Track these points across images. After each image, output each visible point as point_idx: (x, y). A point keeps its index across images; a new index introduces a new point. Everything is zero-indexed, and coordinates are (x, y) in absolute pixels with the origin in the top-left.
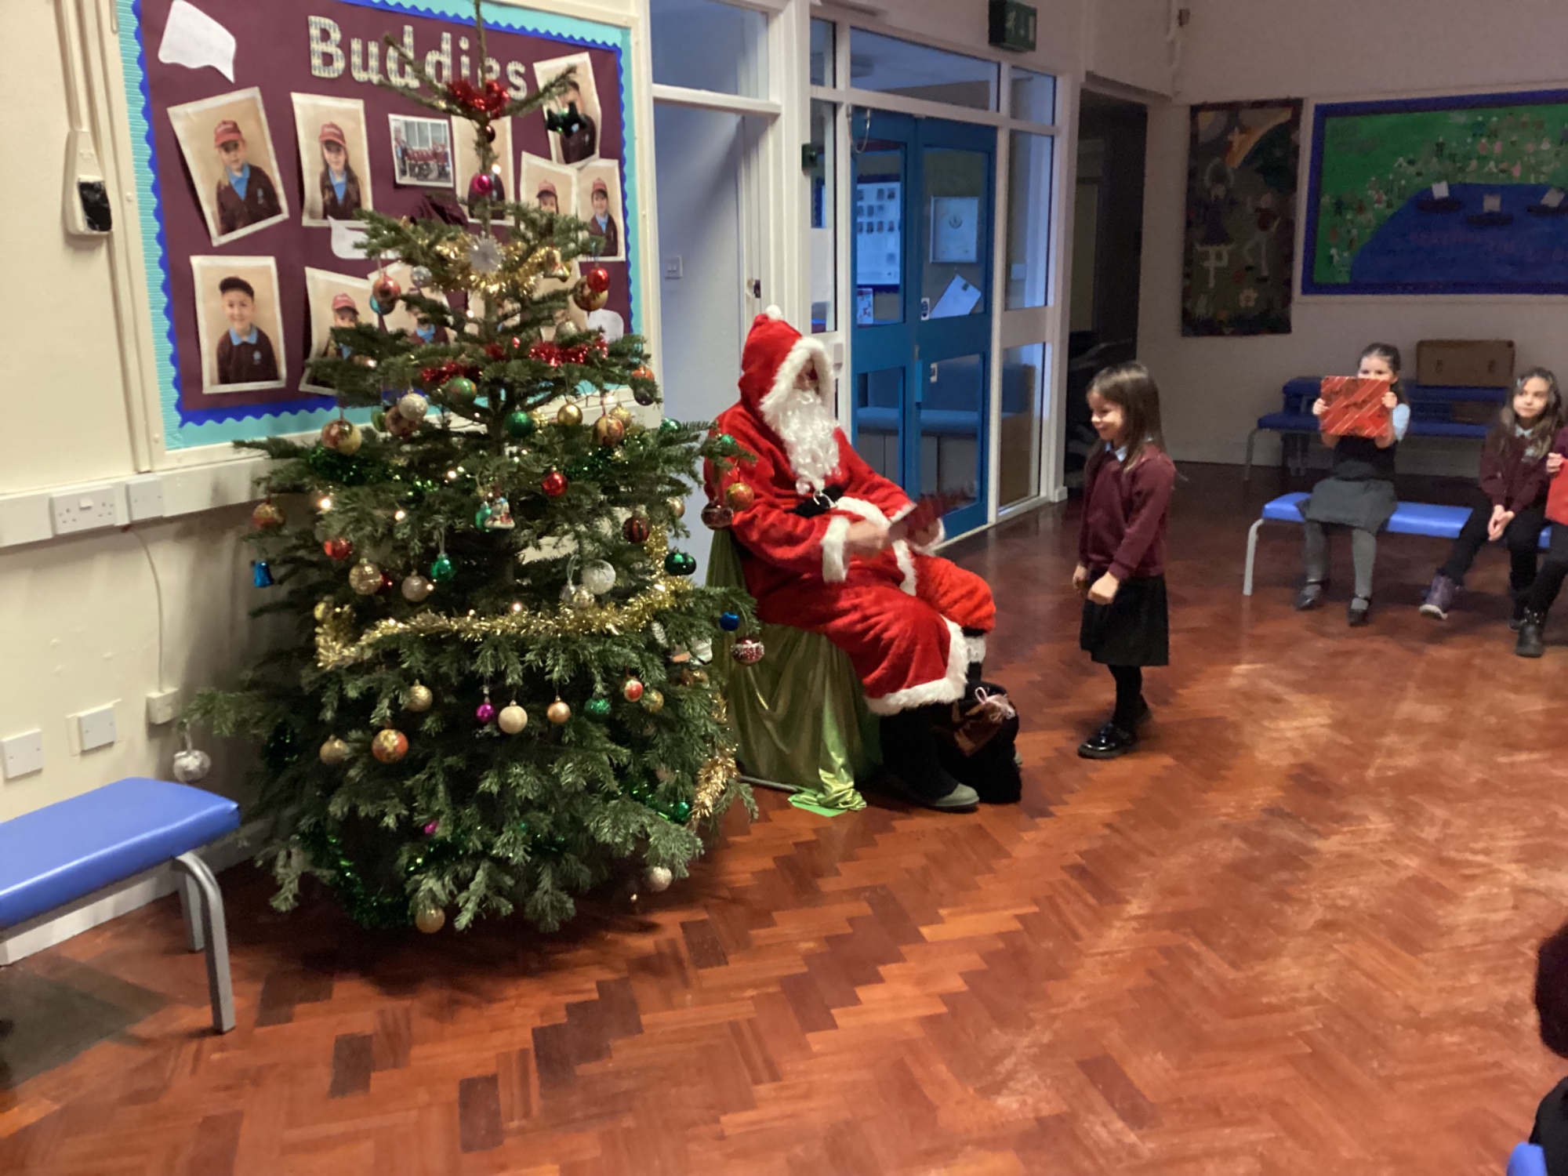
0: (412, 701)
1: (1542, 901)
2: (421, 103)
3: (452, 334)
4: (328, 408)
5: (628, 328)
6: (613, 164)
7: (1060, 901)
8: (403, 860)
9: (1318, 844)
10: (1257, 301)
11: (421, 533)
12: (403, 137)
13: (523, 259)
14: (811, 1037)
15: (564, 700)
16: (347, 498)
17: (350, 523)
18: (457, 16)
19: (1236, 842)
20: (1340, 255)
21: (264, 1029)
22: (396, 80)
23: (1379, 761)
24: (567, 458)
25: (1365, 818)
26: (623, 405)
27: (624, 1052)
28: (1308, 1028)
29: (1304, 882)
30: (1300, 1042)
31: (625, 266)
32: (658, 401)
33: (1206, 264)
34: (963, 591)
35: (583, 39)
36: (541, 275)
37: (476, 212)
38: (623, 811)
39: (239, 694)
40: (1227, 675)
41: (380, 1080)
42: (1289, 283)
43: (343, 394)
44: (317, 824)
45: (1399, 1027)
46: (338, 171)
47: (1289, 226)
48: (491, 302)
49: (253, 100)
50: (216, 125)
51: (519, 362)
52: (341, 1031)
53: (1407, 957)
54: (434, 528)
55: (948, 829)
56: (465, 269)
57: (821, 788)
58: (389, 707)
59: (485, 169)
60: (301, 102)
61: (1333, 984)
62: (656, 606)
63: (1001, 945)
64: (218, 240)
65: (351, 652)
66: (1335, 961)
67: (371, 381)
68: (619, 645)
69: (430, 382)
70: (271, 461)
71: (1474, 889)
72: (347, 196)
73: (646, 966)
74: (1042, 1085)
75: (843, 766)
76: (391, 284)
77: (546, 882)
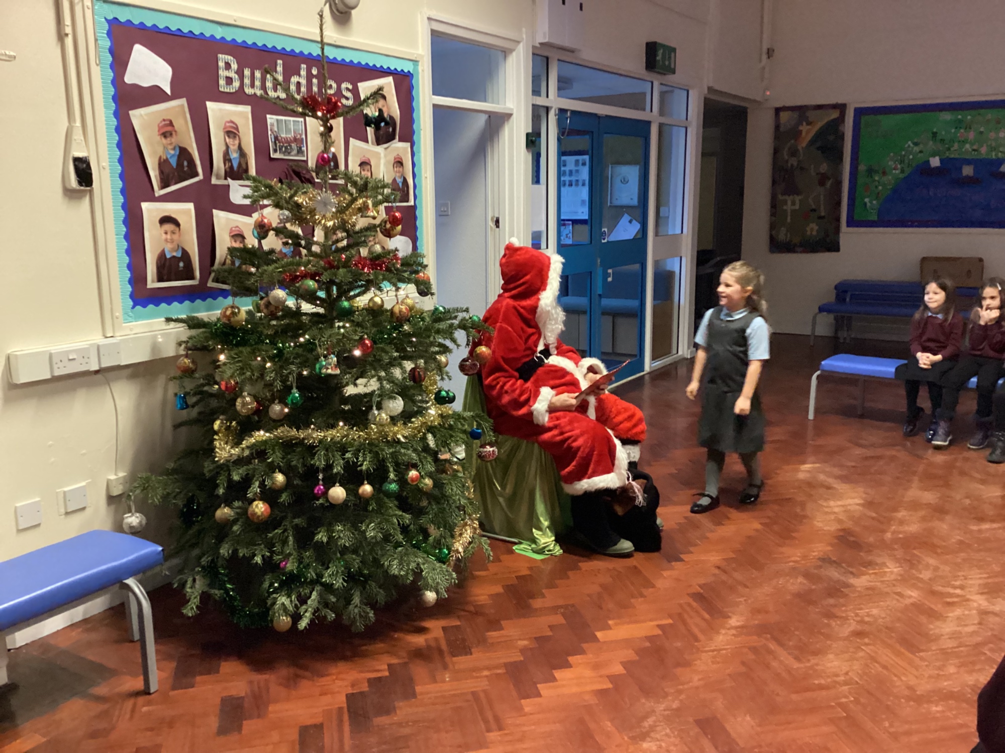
0: (273, 483)
1: (997, 619)
2: (287, 109)
3: (304, 252)
4: (225, 297)
5: (415, 248)
6: (408, 145)
7: (686, 616)
8: (266, 584)
9: (853, 581)
10: (817, 231)
11: (281, 376)
12: (276, 129)
13: (349, 205)
14: (523, 701)
15: (369, 483)
16: (236, 354)
17: (238, 370)
18: (310, 54)
19: (800, 579)
20: (871, 202)
21: (176, 692)
22: (272, 94)
23: (894, 527)
24: (374, 330)
25: (884, 564)
26: (410, 296)
27: (404, 710)
28: (844, 700)
29: (844, 606)
30: (840, 710)
31: (414, 208)
32: (432, 294)
33: (785, 207)
34: (625, 415)
35: (389, 68)
36: (359, 215)
37: (321, 175)
38: (406, 554)
39: (165, 477)
40: (798, 470)
41: (248, 726)
42: (838, 220)
43: (235, 288)
44: (213, 560)
45: (903, 700)
46: (234, 150)
47: (839, 183)
48: (328, 232)
49: (183, 106)
50: (159, 122)
51: (345, 270)
52: (225, 694)
53: (910, 655)
54: (290, 373)
55: (614, 569)
56: (312, 212)
57: (534, 540)
58: (259, 487)
59: (326, 149)
60: (212, 107)
61: (860, 672)
62: (429, 424)
63: (648, 644)
64: (159, 192)
65: (236, 451)
66: (862, 657)
67: (252, 281)
68: (405, 448)
69: (290, 283)
70: (188, 331)
71: (953, 612)
72: (240, 165)
73: (419, 654)
74: (672, 735)
75: (548, 527)
76: (266, 221)
77: (356, 600)
